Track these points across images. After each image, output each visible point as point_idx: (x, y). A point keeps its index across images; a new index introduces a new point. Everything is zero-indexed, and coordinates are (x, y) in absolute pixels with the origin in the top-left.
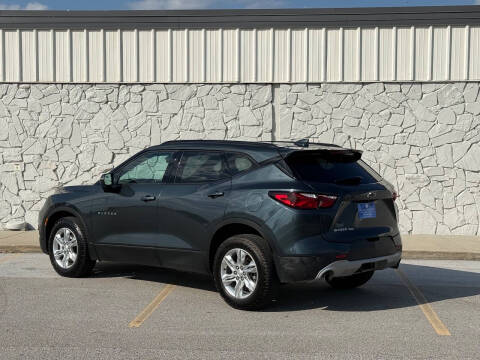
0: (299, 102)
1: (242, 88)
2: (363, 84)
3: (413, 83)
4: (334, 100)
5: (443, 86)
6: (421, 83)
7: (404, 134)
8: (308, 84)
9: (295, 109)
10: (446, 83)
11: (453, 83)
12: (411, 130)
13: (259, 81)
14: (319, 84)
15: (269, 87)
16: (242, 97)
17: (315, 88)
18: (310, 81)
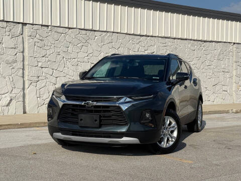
0: (38, 36)
1: (5, 24)
2: (69, 28)
3: (91, 30)
4: (56, 36)
5: (104, 34)
6: (95, 31)
7: (88, 57)
8: (42, 25)
9: (36, 40)
10: (105, 32)
11: (108, 32)
12: (91, 55)
13: (15, 21)
14: (48, 26)
15: (20, 25)
16: (4, 30)
17: (46, 28)
18: (44, 24)
